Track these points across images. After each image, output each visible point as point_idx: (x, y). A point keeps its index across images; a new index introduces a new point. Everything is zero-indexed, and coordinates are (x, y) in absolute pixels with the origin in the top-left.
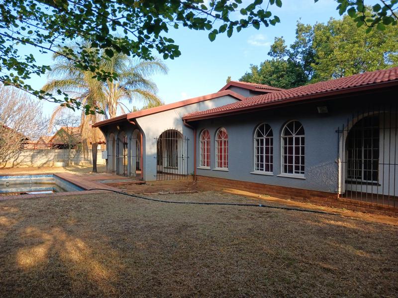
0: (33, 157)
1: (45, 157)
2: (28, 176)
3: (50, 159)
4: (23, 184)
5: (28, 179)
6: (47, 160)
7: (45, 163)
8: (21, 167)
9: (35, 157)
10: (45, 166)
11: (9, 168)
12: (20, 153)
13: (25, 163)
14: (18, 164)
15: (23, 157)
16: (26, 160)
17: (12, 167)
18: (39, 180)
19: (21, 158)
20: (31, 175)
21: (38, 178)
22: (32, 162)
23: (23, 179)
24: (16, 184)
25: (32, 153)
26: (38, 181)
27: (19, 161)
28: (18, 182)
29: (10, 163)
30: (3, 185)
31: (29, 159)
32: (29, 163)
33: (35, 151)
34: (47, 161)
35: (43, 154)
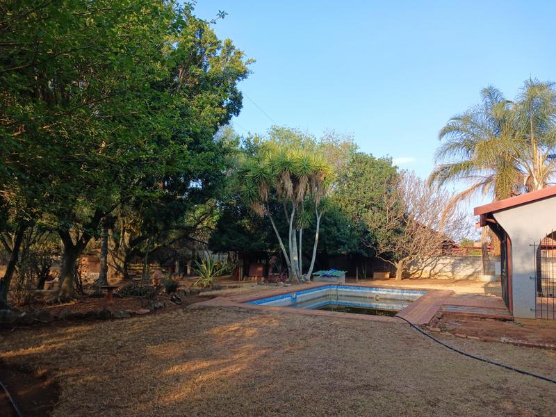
0: (454, 266)
1: (471, 266)
2: (400, 291)
3: (477, 270)
4: (393, 300)
5: (400, 294)
6: (473, 270)
7: (471, 276)
8: (439, 278)
9: (457, 266)
10: (471, 279)
11: (425, 278)
12: (439, 260)
13: (445, 274)
14: (436, 274)
15: (442, 266)
16: (445, 269)
17: (429, 278)
18: (412, 297)
19: (439, 267)
20: (403, 290)
21: (412, 294)
22: (453, 272)
23: (394, 293)
24: (386, 299)
25: (453, 261)
26: (411, 299)
27: (437, 270)
28: (388, 297)
29: (426, 272)
30: (372, 298)
31: (449, 268)
32: (450, 274)
33: (456, 258)
34: (474, 273)
35: (469, 263)
